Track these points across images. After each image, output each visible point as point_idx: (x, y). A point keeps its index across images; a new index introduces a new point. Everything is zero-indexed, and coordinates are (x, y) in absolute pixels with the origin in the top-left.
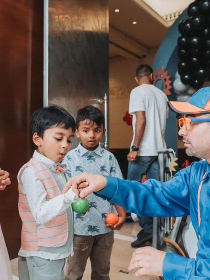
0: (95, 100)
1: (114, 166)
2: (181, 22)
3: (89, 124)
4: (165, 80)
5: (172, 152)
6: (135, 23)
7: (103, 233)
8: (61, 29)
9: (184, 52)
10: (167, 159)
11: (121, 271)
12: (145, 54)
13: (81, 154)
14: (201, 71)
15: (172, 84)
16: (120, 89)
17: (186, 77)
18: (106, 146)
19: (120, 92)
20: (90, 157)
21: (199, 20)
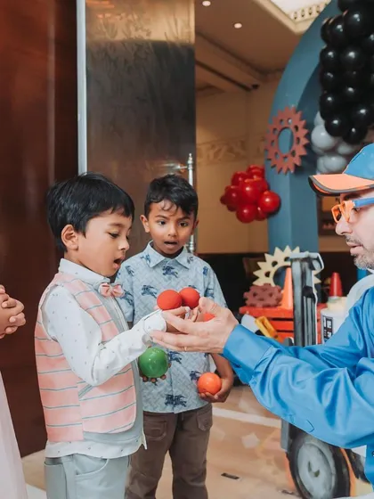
0: (172, 165)
1: (210, 287)
2: (325, 21)
3: (168, 210)
4: (296, 128)
5: (317, 259)
6: (238, 26)
7: (194, 408)
8: (108, 37)
9: (332, 76)
10: (308, 271)
11: (224, 475)
12: (256, 82)
13: (152, 265)
14: (363, 111)
15: (308, 136)
16: (213, 147)
17: (336, 122)
18: (192, 249)
19: (211, 153)
20: (168, 270)
21: (360, 17)
